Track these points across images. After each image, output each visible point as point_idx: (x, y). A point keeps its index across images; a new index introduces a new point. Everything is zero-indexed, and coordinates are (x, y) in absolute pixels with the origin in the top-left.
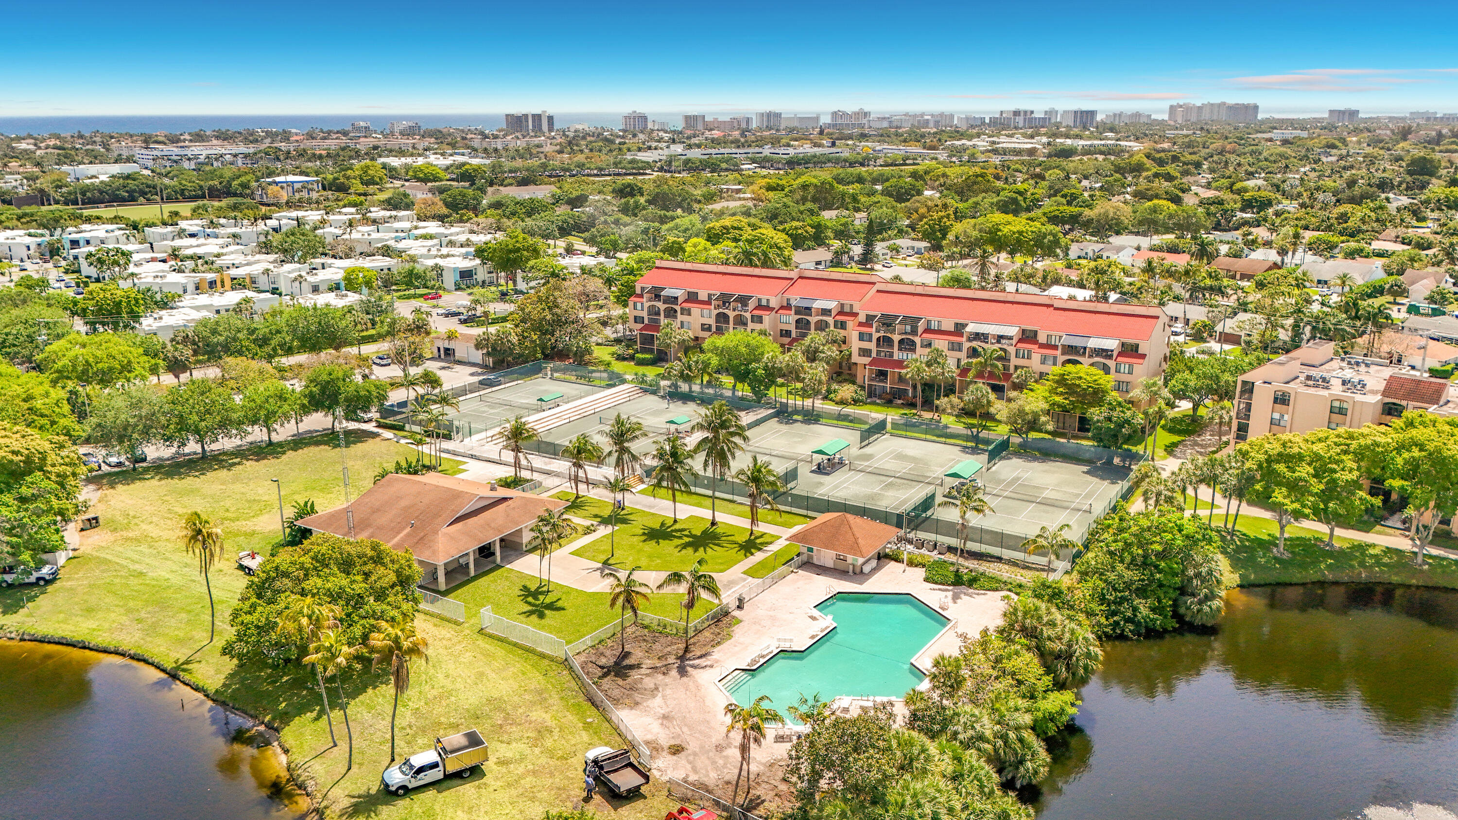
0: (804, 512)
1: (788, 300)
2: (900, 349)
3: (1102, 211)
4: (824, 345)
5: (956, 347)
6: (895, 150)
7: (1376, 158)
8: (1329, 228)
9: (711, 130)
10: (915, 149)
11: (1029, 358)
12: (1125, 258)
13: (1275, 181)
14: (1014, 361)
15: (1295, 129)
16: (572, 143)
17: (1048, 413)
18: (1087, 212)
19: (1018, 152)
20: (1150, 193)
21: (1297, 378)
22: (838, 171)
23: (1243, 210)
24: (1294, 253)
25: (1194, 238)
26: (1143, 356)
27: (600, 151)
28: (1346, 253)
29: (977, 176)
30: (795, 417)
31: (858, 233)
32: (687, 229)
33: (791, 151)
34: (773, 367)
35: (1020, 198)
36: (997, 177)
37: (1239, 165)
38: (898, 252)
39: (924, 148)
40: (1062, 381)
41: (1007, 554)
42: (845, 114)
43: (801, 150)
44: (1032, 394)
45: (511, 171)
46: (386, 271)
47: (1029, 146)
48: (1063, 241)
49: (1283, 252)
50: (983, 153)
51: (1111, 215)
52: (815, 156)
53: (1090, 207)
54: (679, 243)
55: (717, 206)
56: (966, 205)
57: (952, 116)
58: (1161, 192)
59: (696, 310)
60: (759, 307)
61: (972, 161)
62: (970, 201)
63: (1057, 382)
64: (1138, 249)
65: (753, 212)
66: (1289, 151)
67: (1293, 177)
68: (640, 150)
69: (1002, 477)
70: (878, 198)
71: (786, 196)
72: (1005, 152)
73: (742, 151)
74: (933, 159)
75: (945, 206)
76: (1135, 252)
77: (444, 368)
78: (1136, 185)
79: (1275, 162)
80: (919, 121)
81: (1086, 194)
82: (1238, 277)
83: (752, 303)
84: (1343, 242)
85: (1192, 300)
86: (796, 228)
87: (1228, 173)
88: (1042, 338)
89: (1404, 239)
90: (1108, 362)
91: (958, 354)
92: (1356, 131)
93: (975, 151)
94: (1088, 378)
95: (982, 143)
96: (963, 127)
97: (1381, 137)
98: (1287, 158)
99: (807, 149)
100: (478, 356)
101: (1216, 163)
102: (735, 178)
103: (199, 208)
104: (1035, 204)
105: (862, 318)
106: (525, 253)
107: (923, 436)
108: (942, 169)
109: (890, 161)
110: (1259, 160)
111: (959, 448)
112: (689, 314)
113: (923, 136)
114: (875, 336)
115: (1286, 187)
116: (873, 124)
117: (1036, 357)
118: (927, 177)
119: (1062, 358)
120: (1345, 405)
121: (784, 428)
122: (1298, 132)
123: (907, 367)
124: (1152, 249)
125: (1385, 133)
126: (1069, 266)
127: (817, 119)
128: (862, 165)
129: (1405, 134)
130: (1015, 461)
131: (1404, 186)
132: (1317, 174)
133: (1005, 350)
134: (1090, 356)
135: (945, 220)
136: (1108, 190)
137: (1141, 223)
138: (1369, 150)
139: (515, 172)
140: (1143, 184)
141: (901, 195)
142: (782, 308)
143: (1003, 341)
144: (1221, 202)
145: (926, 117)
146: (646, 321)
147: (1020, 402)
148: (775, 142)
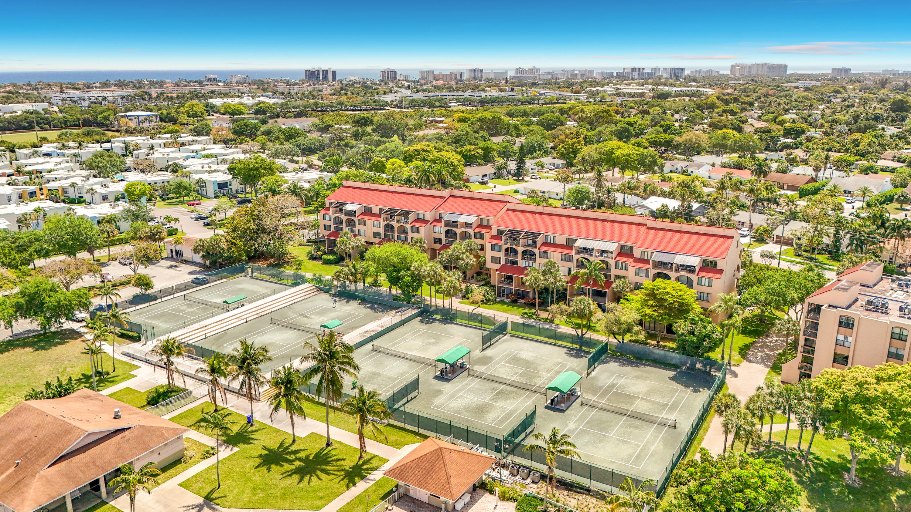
0: (415, 429)
1: (440, 214)
2: (523, 258)
3: (687, 138)
4: (463, 253)
5: (567, 258)
6: (551, 93)
7: (867, 99)
8: (847, 151)
9: (437, 80)
10: (566, 93)
11: (626, 269)
12: (703, 173)
13: (803, 115)
14: (614, 272)
15: (812, 80)
16: (343, 89)
17: (640, 323)
18: (677, 139)
19: (632, 95)
20: (720, 124)
21: (857, 300)
22: (512, 108)
23: (785, 136)
24: (825, 170)
25: (753, 158)
26: (721, 272)
27: (358, 94)
28: (861, 169)
29: (603, 112)
30: (436, 316)
31: (515, 153)
32: (393, 151)
33: (483, 94)
34: (419, 275)
35: (631, 128)
36: (617, 112)
37: (779, 104)
38: (543, 167)
39: (572, 92)
40: (652, 295)
41: (595, 486)
42: (523, 70)
43: (490, 93)
44: (628, 304)
45: (294, 108)
46: (166, 184)
47: (640, 91)
48: (659, 161)
49: (817, 169)
50: (610, 95)
51: (694, 140)
52: (498, 98)
53: (679, 134)
54: (382, 162)
55: (420, 133)
56: (593, 132)
57: (592, 72)
58: (728, 123)
59: (369, 221)
60: (418, 220)
61: (602, 101)
62: (597, 130)
63: (648, 295)
64: (713, 165)
65: (444, 138)
66: (810, 95)
67: (817, 113)
68: (385, 93)
69: (600, 384)
70: (533, 127)
71: (469, 126)
72: (624, 95)
73: (451, 94)
74: (576, 99)
75: (578, 134)
76: (711, 168)
77: (172, 267)
78: (711, 118)
79: (802, 102)
80: (571, 75)
81: (677, 124)
82: (785, 187)
83: (412, 217)
84: (857, 161)
85: (754, 208)
86: (470, 150)
87: (772, 110)
88: (637, 253)
89: (899, 158)
90: (691, 276)
91: (569, 264)
92: (851, 82)
93: (604, 94)
94: (674, 293)
95: (609, 89)
96: (599, 78)
97: (868, 86)
98: (809, 100)
99: (494, 93)
100: (198, 258)
101: (763, 102)
102: (441, 113)
103: (62, 134)
104: (641, 132)
105: (494, 232)
106: (262, 171)
107: (537, 337)
108: (581, 107)
109: (548, 101)
110: (791, 102)
111: (565, 350)
112: (365, 225)
113: (572, 84)
114: (504, 247)
115: (812, 119)
116: (541, 77)
117: (632, 271)
118: (570, 112)
119: (653, 272)
120: (905, 333)
121: (424, 327)
122: (814, 83)
123: (527, 275)
124: (723, 166)
125: (870, 83)
126: (663, 180)
127: (506, 73)
128: (530, 103)
129: (883, 84)
130: (613, 366)
131: (890, 119)
132: (831, 111)
133: (606, 263)
134: (676, 271)
135: (577, 144)
136: (691, 121)
137: (715, 146)
138: (861, 94)
139: (296, 108)
140: (716, 118)
141: (549, 126)
142: (436, 220)
143: (605, 255)
144: (769, 131)
145: (576, 72)
146: (333, 229)
147: (617, 313)
148: (475, 88)
